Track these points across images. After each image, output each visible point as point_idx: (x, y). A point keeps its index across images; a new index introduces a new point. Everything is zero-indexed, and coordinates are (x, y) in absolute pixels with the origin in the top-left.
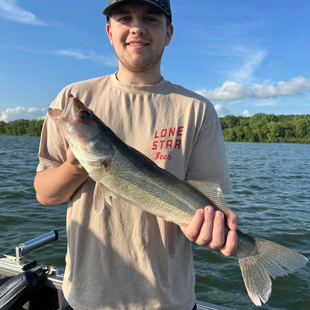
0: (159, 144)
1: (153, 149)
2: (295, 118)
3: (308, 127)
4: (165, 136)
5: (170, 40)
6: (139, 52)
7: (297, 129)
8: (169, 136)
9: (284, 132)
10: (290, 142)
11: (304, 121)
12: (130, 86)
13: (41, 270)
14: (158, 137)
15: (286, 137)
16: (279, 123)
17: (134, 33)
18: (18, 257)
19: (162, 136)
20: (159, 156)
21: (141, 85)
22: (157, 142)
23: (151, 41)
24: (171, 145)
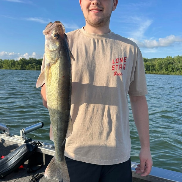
0: (115, 67)
1: (112, 70)
2: (156, 60)
3: (162, 65)
4: (118, 62)
5: (115, 7)
6: (97, 15)
7: (156, 66)
8: (120, 62)
9: (149, 68)
10: (152, 74)
11: (160, 62)
12: (95, 35)
13: (34, 143)
14: (114, 63)
15: (150, 71)
16: (147, 63)
17: (93, 4)
18: (21, 136)
19: (116, 63)
20: (116, 74)
21: (100, 34)
22: (114, 66)
23: (103, 8)
24: (121, 67)
